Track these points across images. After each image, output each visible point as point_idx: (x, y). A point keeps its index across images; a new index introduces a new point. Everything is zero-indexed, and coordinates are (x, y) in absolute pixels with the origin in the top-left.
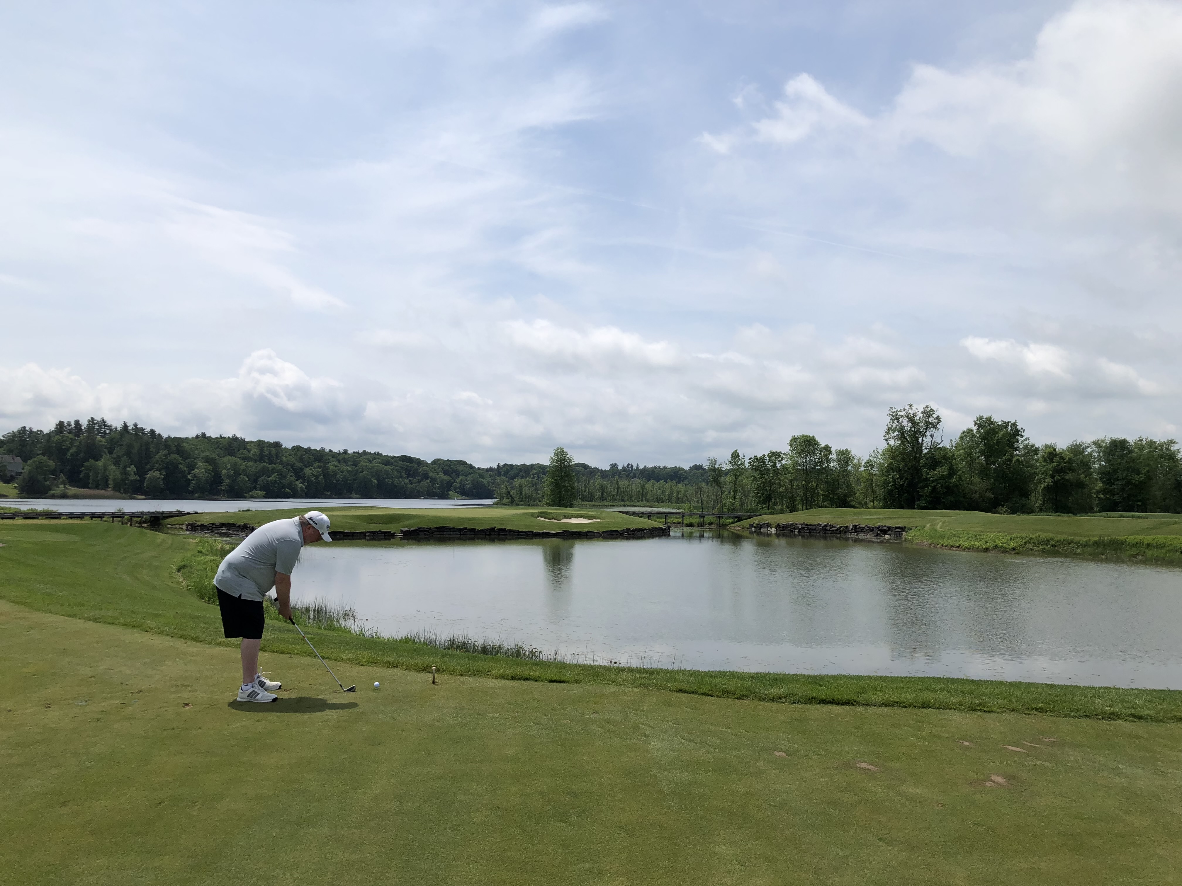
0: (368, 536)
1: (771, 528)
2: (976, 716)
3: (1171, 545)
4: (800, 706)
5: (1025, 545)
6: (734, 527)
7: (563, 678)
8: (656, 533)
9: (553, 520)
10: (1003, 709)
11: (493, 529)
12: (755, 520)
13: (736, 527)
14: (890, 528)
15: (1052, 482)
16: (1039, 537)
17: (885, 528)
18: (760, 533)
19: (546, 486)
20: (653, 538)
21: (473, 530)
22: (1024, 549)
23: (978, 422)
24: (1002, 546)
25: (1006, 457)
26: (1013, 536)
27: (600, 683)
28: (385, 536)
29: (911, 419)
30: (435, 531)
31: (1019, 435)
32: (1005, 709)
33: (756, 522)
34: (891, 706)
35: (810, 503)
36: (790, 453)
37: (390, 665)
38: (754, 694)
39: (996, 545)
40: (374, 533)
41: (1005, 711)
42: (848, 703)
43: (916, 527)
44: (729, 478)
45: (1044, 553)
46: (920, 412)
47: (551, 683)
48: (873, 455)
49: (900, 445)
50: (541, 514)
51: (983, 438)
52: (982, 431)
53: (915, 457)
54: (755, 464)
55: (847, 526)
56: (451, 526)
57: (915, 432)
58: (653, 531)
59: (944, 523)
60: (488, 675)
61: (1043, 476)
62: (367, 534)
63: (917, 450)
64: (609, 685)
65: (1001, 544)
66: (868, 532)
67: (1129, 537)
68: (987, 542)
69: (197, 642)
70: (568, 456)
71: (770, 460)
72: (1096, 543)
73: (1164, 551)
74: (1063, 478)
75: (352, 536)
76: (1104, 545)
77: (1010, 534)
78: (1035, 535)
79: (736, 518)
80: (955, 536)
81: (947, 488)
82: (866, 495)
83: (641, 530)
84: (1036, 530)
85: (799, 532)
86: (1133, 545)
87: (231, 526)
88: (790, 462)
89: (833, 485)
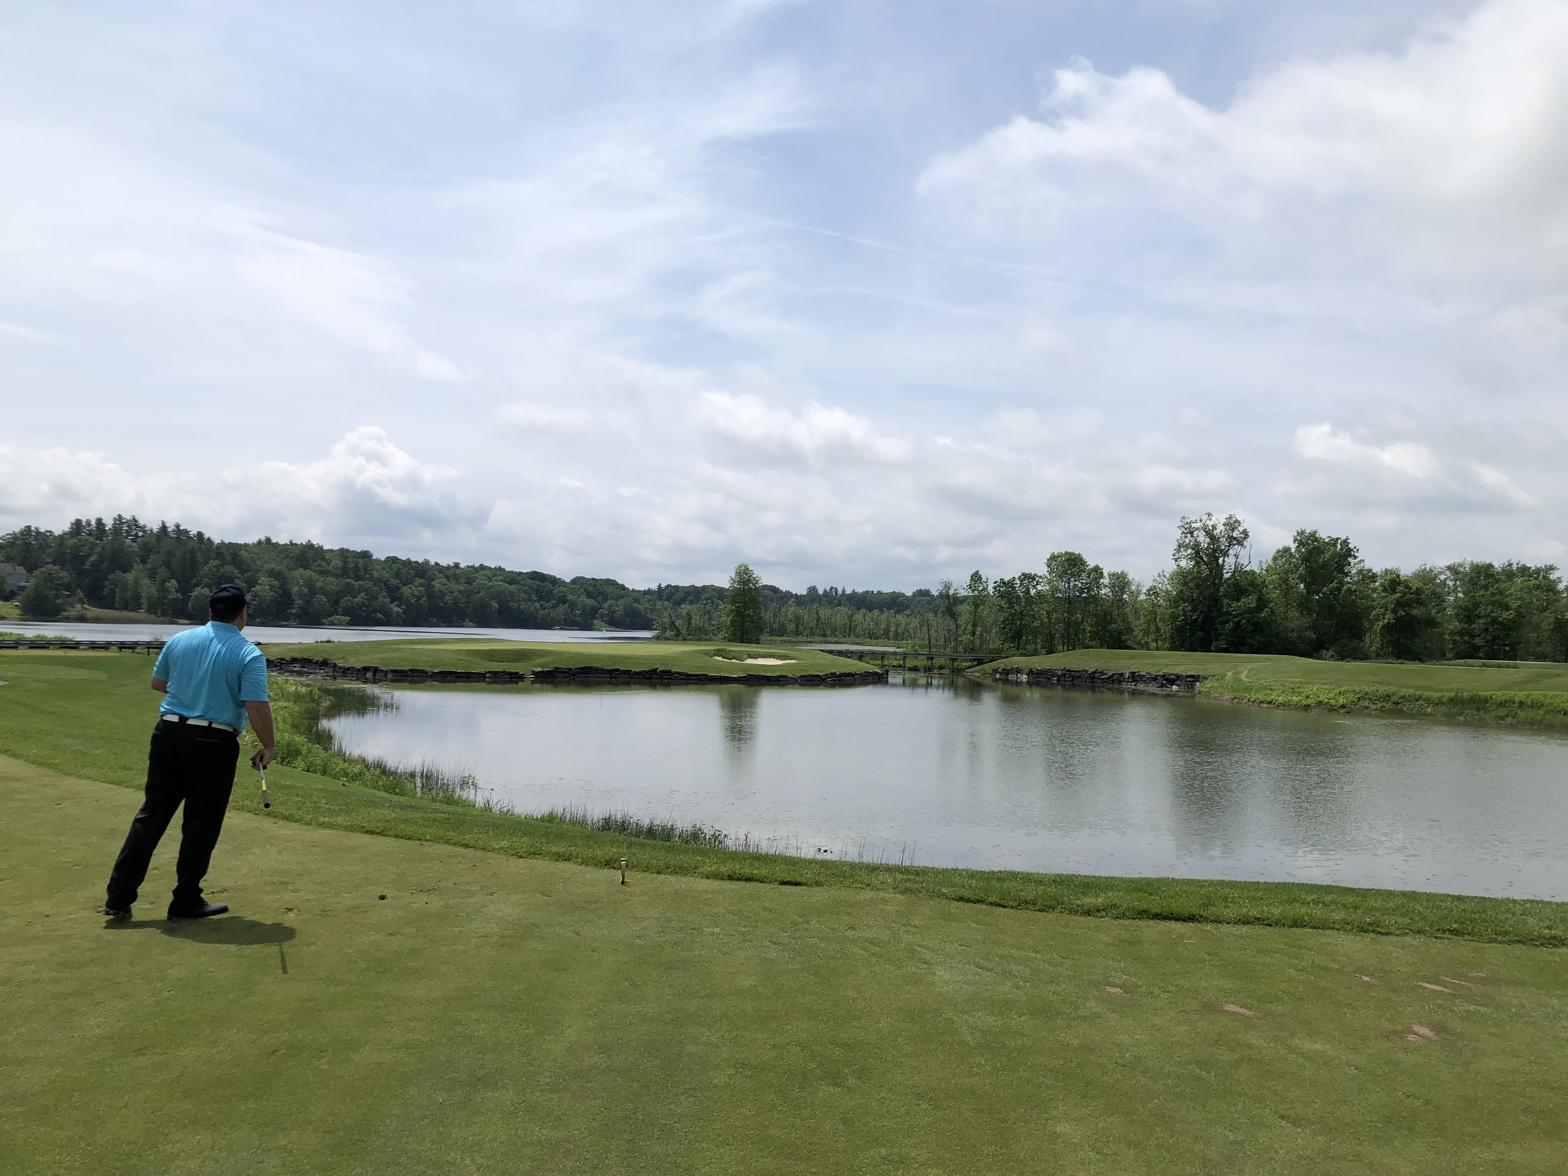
0: (488, 678)
1: (1022, 674)
2: (1369, 940)
3: (1551, 704)
4: (1127, 922)
5: (1358, 701)
6: (972, 672)
7: (799, 880)
8: (869, 679)
9: (734, 661)
10: (1404, 931)
11: (654, 671)
12: (1001, 664)
13: (975, 673)
14: (1178, 677)
15: (1394, 619)
16: (1378, 691)
17: (1173, 677)
18: (1006, 681)
19: (724, 615)
20: (866, 686)
21: (628, 672)
22: (1357, 707)
23: (1299, 538)
24: (1328, 703)
25: (1334, 585)
26: (1343, 689)
27: (849, 887)
28: (511, 678)
29: (1209, 533)
30: (578, 673)
31: (1350, 556)
32: (1407, 931)
33: (1002, 666)
34: (1250, 924)
35: (1073, 641)
36: (1048, 576)
37: (559, 856)
38: (1062, 904)
39: (1320, 701)
40: (496, 674)
41: (1407, 934)
42: (1192, 918)
43: (1214, 676)
44: (967, 608)
45: (1383, 712)
46: (1222, 522)
47: (783, 886)
48: (1158, 579)
49: (1194, 566)
50: (718, 653)
51: (1304, 559)
52: (1303, 550)
53: (1214, 583)
54: (1002, 589)
55: (1122, 673)
56: (598, 666)
57: (1214, 551)
58: (866, 676)
59: (1250, 671)
60: (695, 873)
61: (1382, 611)
62: (488, 675)
63: (1216, 574)
64: (862, 889)
65: (1326, 700)
66: (1151, 682)
67: (1497, 693)
68: (1308, 697)
69: (291, 821)
70: (754, 576)
71: (1021, 585)
72: (1452, 700)
73: (1541, 712)
74: (1407, 614)
75: (468, 677)
76: (1463, 703)
77: (1339, 686)
78: (1372, 689)
79: (975, 660)
80: (1265, 688)
81: (1254, 624)
82: (1147, 633)
83: (850, 675)
84: (1374, 682)
85: (1058, 680)
86: (1501, 703)
87: (305, 662)
88: (1047, 588)
89: (1104, 619)
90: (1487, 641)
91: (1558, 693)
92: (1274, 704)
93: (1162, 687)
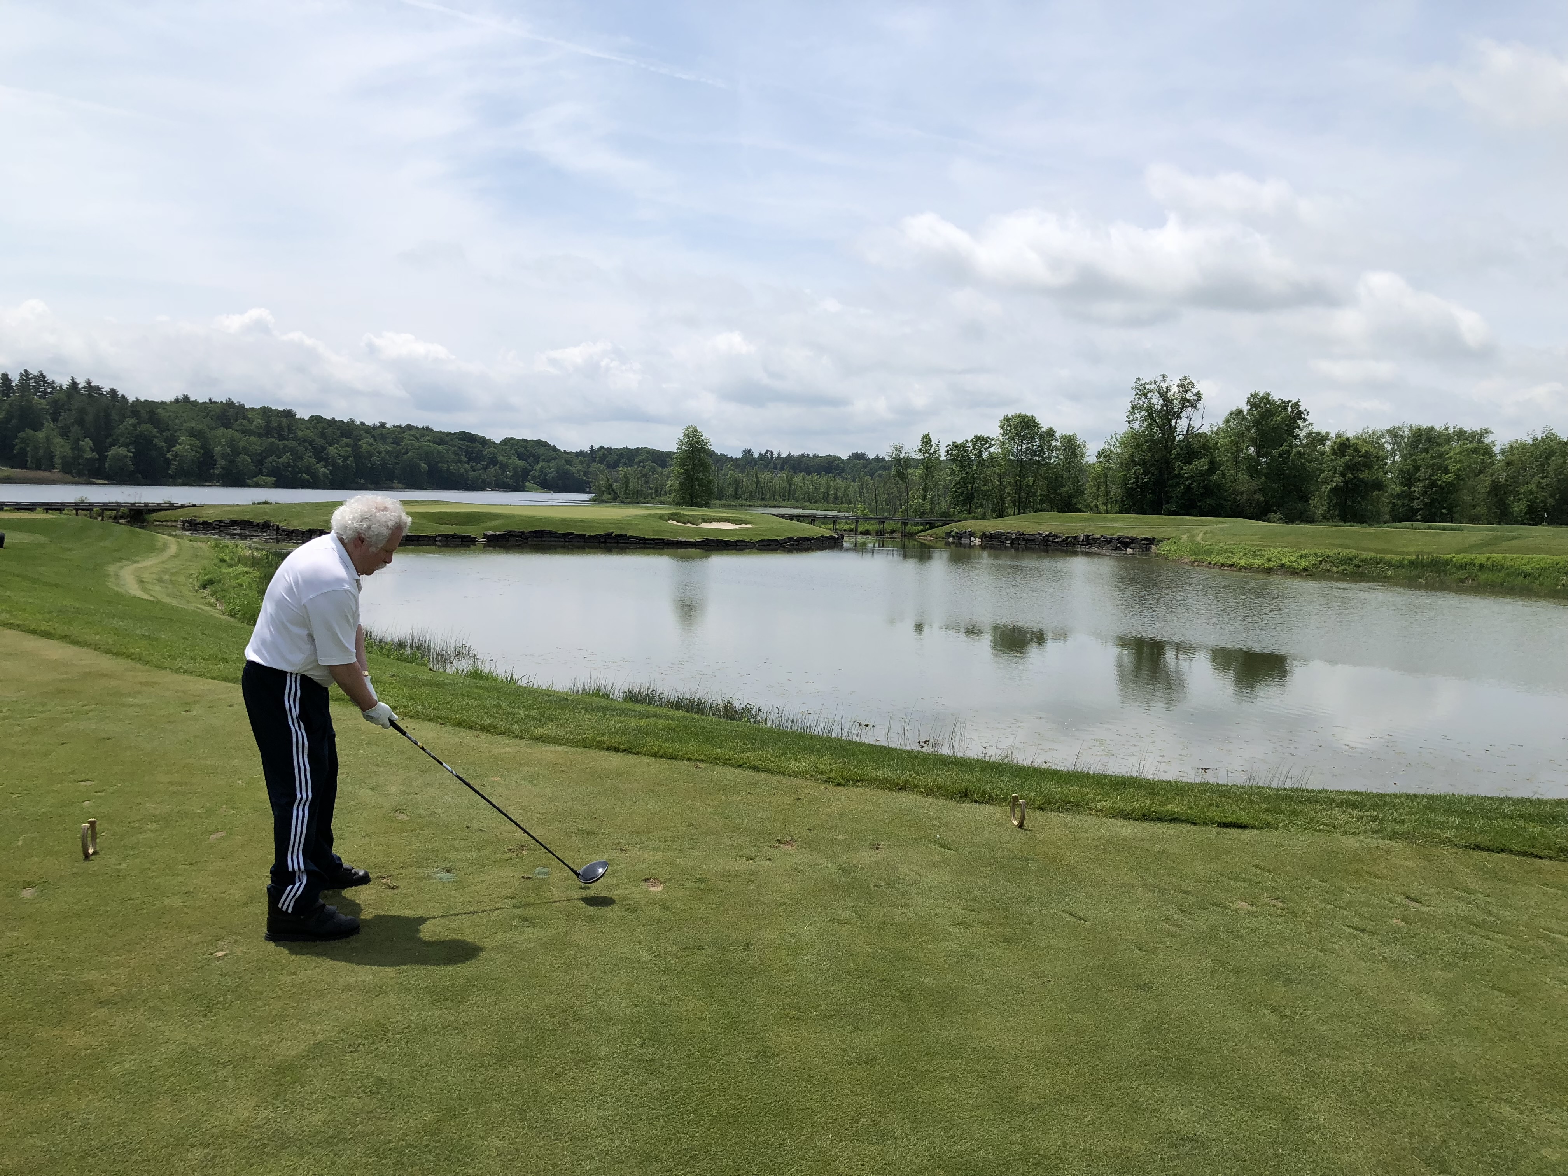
0: (439, 541)
1: (975, 538)
3: (1511, 566)
5: (1320, 564)
6: (924, 536)
8: (826, 543)
9: (689, 525)
11: (609, 535)
12: (954, 528)
13: (927, 536)
14: (1133, 540)
15: (1342, 482)
16: (1339, 554)
17: (1128, 540)
18: (959, 545)
19: (673, 477)
20: (822, 550)
21: (582, 536)
22: (1319, 570)
23: (1252, 400)
24: (1290, 566)
25: (1284, 448)
26: (1305, 552)
28: (462, 541)
29: (1163, 395)
30: (531, 537)
31: (1300, 418)
33: (955, 530)
35: (1023, 505)
36: (1001, 438)
39: (1283, 564)
40: (447, 537)
43: (1169, 539)
44: (919, 472)
45: (1345, 576)
46: (1176, 384)
48: (1110, 442)
49: (1147, 428)
50: (673, 517)
51: (1257, 423)
52: (1256, 413)
53: (1166, 447)
54: (954, 452)
55: (1076, 537)
56: (552, 529)
57: (1167, 413)
58: (823, 540)
59: (1205, 533)
61: (1330, 473)
62: (439, 538)
63: (1168, 436)
65: (1288, 563)
66: (1104, 545)
67: (1456, 556)
68: (1270, 560)
70: (702, 438)
71: (974, 448)
72: (1411, 563)
73: (1502, 575)
74: (1355, 477)
75: (418, 540)
76: (1423, 566)
77: (1300, 549)
78: (1334, 551)
79: (927, 524)
80: (1226, 551)
81: (1204, 487)
82: (1096, 496)
83: (807, 539)
84: (1333, 545)
85: (1012, 544)
86: (1461, 566)
87: (246, 524)
88: (1000, 450)
89: (1055, 482)
90: (1426, 504)
91: (1518, 555)
92: (1237, 566)
93: (1116, 549)
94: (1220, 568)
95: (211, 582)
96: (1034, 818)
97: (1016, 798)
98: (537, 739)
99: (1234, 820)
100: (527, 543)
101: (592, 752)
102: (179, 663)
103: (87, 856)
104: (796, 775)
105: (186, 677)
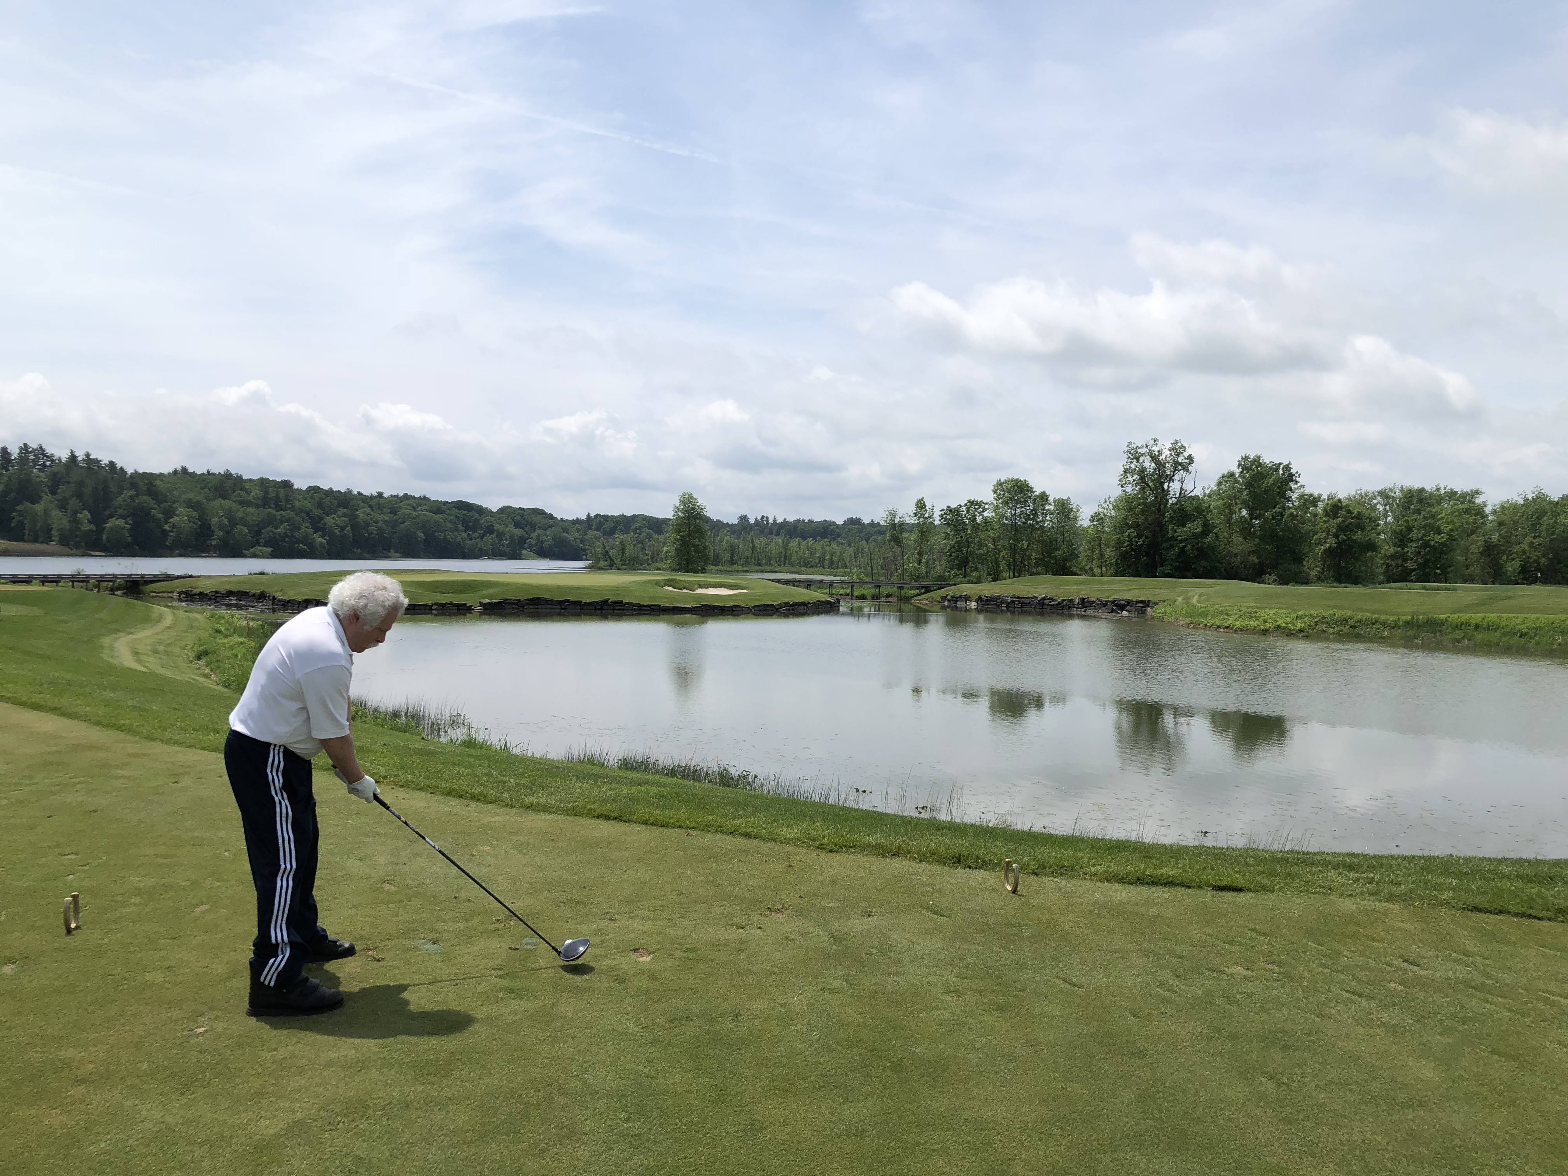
0: (435, 610)
1: (971, 601)
3: (1507, 626)
5: (1316, 625)
6: (920, 600)
8: (822, 608)
9: (685, 591)
11: (605, 602)
12: (949, 591)
13: (922, 601)
14: (1129, 602)
15: (1335, 543)
16: (1335, 614)
17: (1123, 602)
18: (955, 609)
19: (670, 544)
20: (818, 615)
21: (578, 603)
22: (1315, 631)
23: (1243, 463)
24: (1286, 627)
25: (1277, 509)
26: (1300, 613)
28: (458, 609)
29: (1155, 458)
30: (527, 604)
31: (1292, 480)
33: (951, 593)
35: (1018, 568)
36: (995, 502)
39: (1278, 626)
40: (443, 605)
43: (1164, 601)
44: (914, 536)
45: (1341, 637)
46: (1168, 448)
48: (1103, 505)
49: (1139, 492)
50: (669, 583)
51: (1249, 485)
52: (1247, 475)
53: (1159, 510)
54: (948, 517)
55: (1072, 600)
56: (547, 596)
57: (1160, 476)
58: (819, 605)
59: (1201, 595)
61: (1324, 535)
62: (435, 607)
63: (1161, 499)
65: (1284, 624)
66: (1100, 608)
67: (1452, 616)
68: (1265, 622)
70: (698, 504)
71: (968, 512)
72: (1407, 623)
73: (1498, 634)
74: (1348, 539)
75: (415, 610)
76: (1419, 626)
77: (1296, 611)
78: (1329, 613)
79: (923, 588)
80: (1221, 613)
81: (1198, 549)
82: (1090, 559)
83: (803, 604)
84: (1329, 606)
85: (1007, 607)
86: (1457, 626)
87: (242, 595)
88: (994, 514)
89: (1049, 545)
90: (1419, 565)
91: (1514, 615)
92: (1232, 628)
93: (1112, 612)
94: (1216, 630)
95: (206, 653)
96: (1028, 883)
97: (1010, 862)
98: (528, 808)
99: (1230, 883)
100: (523, 611)
101: (581, 820)
102: (168, 735)
103: (69, 931)
104: (788, 841)
105: (176, 748)
